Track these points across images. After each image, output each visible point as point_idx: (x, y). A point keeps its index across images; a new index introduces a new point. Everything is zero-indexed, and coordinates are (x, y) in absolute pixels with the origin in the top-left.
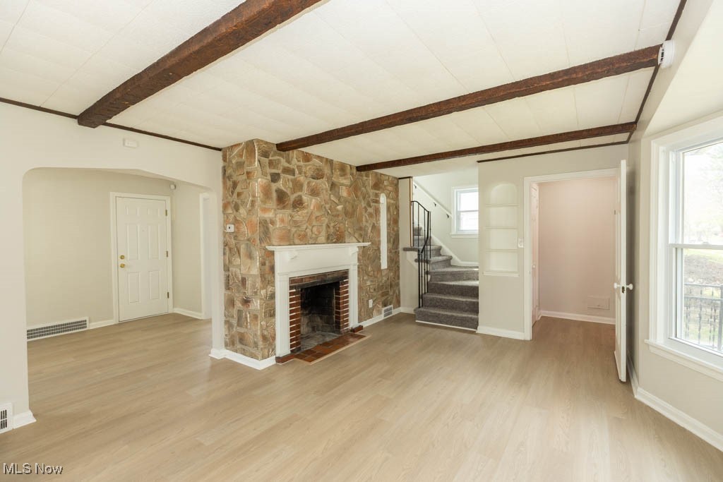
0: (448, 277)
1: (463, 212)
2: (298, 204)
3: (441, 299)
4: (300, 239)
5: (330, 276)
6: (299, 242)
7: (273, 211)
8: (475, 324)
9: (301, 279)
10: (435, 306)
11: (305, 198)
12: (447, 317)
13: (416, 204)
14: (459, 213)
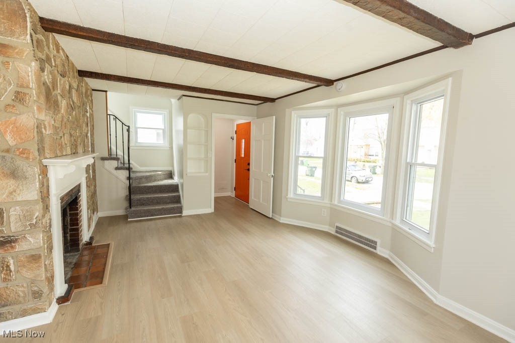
0: (144, 180)
1: (139, 128)
2: (56, 105)
3: (148, 198)
8: (180, 210)
9: (63, 198)
10: (143, 204)
11: (59, 99)
12: (159, 210)
13: (112, 117)
14: (136, 128)
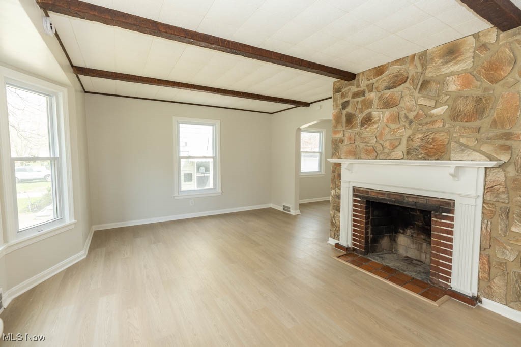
2: (368, 120)
4: (367, 154)
5: (410, 200)
6: (366, 156)
7: (342, 132)
9: (367, 191)
11: (375, 114)
